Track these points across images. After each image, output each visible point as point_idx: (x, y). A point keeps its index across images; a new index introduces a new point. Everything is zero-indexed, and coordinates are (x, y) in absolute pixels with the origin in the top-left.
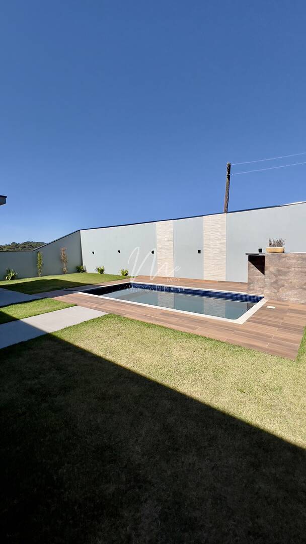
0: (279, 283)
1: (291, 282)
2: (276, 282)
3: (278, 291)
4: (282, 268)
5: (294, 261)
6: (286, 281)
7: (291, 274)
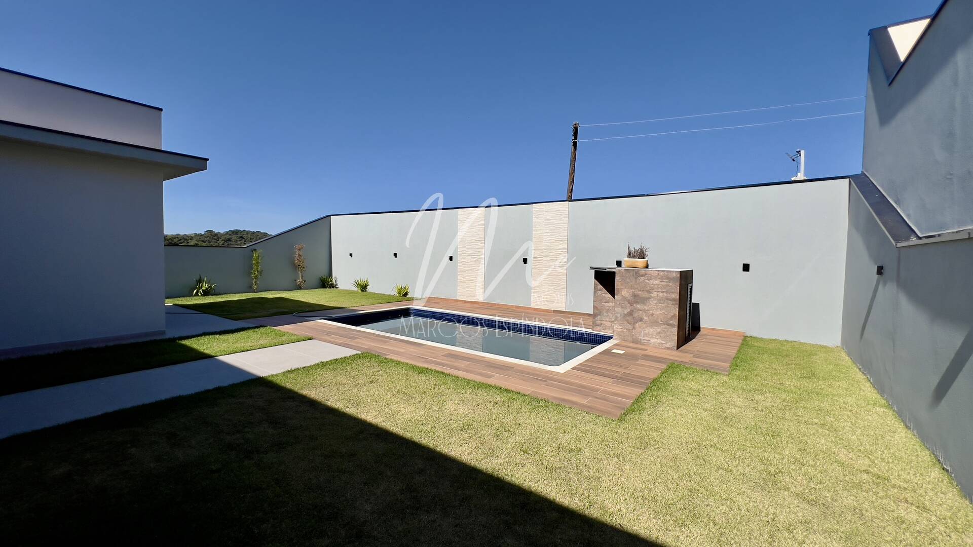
0: (636, 315)
1: (652, 315)
2: (631, 314)
3: (634, 328)
4: (640, 292)
5: (657, 282)
6: (646, 313)
7: (653, 302)
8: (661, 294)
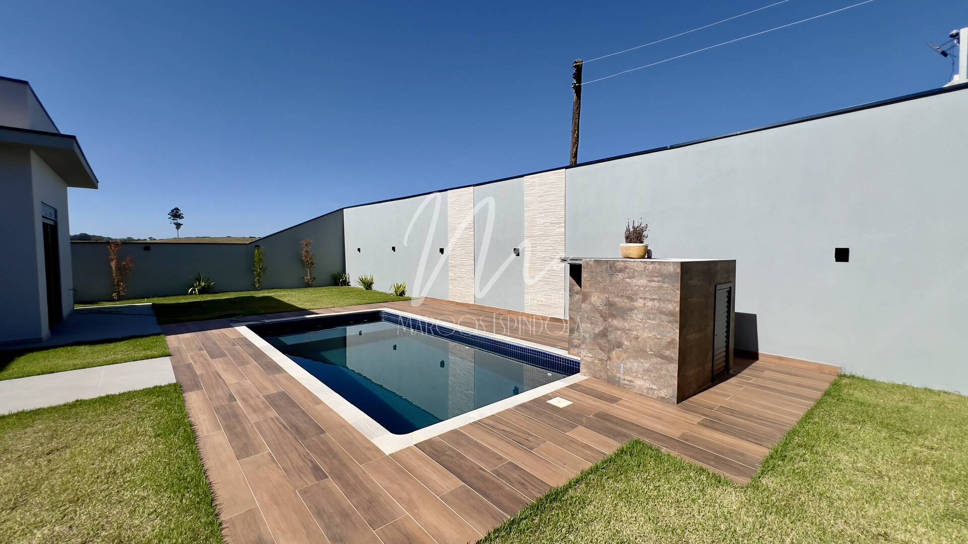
0: (611, 337)
3: (609, 358)
4: (617, 299)
8: (650, 304)
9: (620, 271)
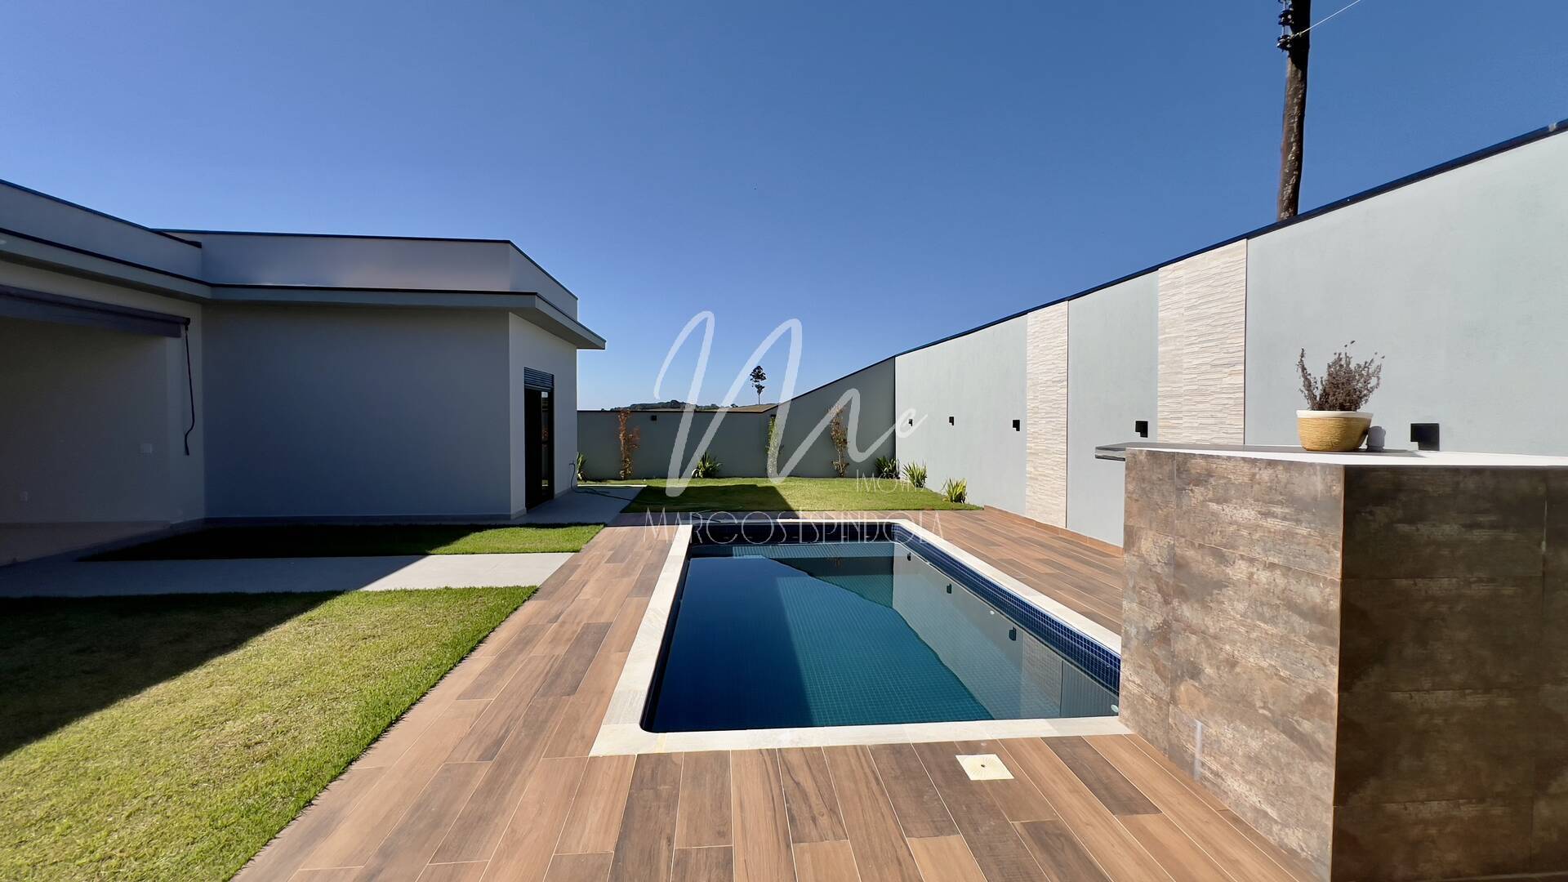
1: (1233, 663)
3: (1173, 699)
4: (1190, 553)
6: (1209, 646)
7: (1236, 606)
8: (1263, 576)
9: (1198, 482)
